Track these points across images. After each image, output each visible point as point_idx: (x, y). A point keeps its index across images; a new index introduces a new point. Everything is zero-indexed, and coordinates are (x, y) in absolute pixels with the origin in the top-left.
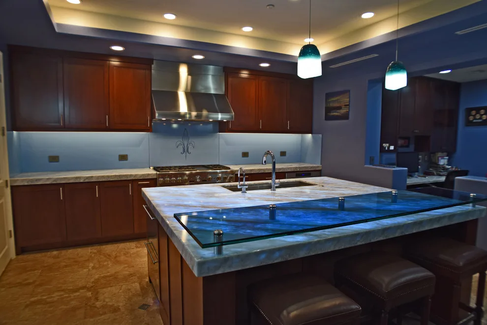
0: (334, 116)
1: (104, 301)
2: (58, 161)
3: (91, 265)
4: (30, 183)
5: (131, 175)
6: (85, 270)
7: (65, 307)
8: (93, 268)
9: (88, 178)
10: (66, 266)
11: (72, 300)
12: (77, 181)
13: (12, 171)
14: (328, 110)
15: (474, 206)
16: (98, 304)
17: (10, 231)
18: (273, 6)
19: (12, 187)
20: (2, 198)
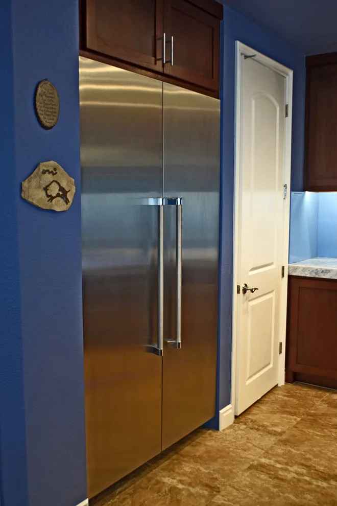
17: (281, 344)
19: (290, 277)
20: (272, 291)
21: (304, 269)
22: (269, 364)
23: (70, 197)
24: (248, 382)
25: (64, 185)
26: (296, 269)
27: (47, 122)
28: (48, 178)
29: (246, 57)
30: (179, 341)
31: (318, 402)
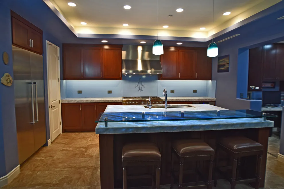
0: (222, 70)
1: (88, 153)
2: (81, 93)
3: (89, 139)
4: (68, 102)
5: (110, 100)
6: (86, 141)
7: (73, 153)
8: (90, 141)
9: (91, 101)
10: (79, 139)
11: (77, 151)
12: (87, 102)
13: (62, 96)
14: (219, 66)
15: (265, 120)
16: (86, 154)
17: (60, 122)
18: (172, 15)
19: (62, 103)
20: (57, 108)
21: (65, 101)
22: (58, 128)
23: (12, 82)
24: (54, 132)
25: (11, 79)
26: (63, 101)
27: (6, 63)
28: (7, 78)
29: (49, 44)
30: (38, 121)
31: (73, 135)
